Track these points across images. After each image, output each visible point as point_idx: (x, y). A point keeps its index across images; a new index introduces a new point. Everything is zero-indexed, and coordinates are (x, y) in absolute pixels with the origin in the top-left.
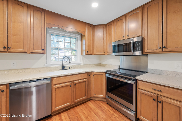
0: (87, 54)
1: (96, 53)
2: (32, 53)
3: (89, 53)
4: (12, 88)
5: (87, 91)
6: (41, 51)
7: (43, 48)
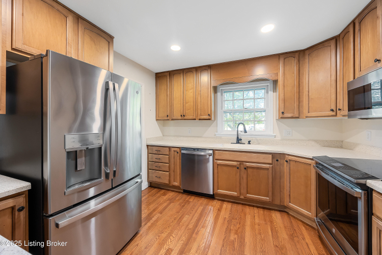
0: (281, 118)
1: (309, 115)
2: (200, 119)
3: (286, 115)
4: (183, 152)
5: (271, 189)
6: (207, 117)
7: (209, 113)
